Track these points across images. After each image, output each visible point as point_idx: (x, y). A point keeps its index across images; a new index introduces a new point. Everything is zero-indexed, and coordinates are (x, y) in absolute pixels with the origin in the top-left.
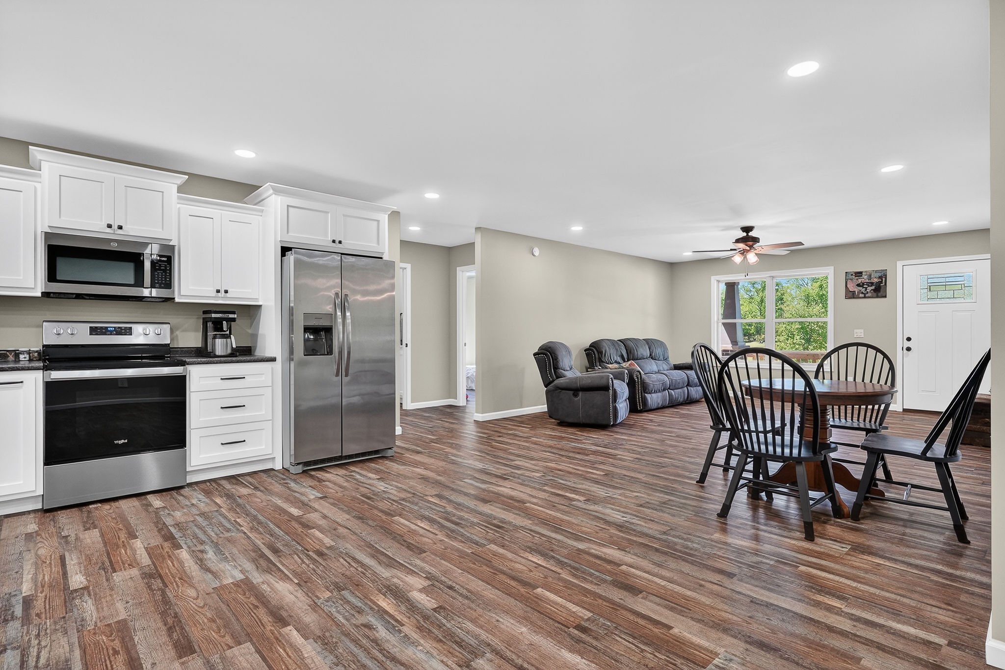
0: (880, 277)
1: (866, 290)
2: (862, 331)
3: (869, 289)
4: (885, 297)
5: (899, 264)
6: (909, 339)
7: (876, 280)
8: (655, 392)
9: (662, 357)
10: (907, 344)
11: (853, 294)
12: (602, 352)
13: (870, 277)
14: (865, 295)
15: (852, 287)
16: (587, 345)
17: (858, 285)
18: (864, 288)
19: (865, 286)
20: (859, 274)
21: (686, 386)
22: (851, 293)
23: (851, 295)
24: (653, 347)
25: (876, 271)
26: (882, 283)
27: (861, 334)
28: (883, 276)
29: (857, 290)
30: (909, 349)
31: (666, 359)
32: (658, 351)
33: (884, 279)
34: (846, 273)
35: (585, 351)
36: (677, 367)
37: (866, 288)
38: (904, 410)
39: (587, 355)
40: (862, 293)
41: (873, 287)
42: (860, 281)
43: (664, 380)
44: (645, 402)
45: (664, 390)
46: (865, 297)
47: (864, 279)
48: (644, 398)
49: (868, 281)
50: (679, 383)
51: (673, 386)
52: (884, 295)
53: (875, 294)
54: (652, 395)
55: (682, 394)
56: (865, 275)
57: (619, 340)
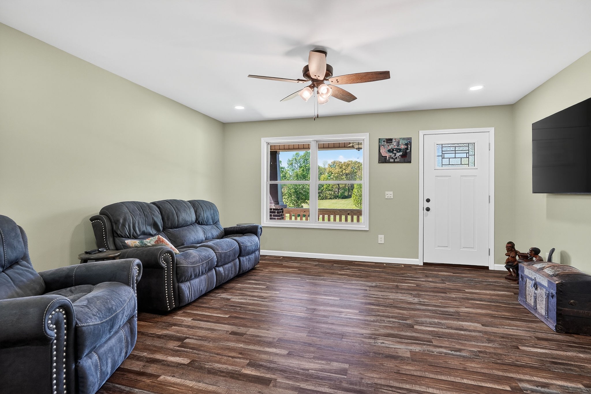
0: (407, 144)
1: (395, 155)
2: (391, 193)
3: (398, 154)
4: (410, 162)
5: (421, 133)
6: (428, 200)
7: (403, 147)
8: (197, 276)
9: (211, 221)
10: (427, 205)
11: (385, 159)
12: (118, 221)
13: (398, 144)
14: (394, 160)
15: (384, 153)
16: (97, 212)
17: (389, 151)
18: (393, 153)
19: (394, 152)
20: (389, 141)
21: (238, 257)
22: (383, 158)
23: (383, 160)
24: (200, 211)
25: (404, 139)
26: (408, 150)
27: (390, 196)
28: (409, 143)
29: (388, 155)
30: (428, 209)
31: (216, 223)
32: (206, 215)
33: (409, 146)
34: (379, 139)
35: (92, 220)
36: (228, 233)
37: (395, 154)
38: (425, 264)
39: (94, 226)
40: (392, 158)
41: (401, 153)
42: (390, 147)
43: (209, 258)
44: (179, 294)
45: (210, 269)
46: (394, 162)
47: (394, 145)
48: (179, 291)
49: (396, 147)
50: (229, 256)
51: (222, 260)
52: (409, 161)
53: (402, 159)
54: (192, 282)
55: (233, 269)
56: (395, 142)
57: (154, 203)
